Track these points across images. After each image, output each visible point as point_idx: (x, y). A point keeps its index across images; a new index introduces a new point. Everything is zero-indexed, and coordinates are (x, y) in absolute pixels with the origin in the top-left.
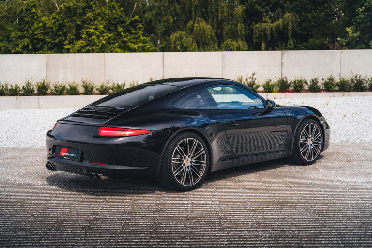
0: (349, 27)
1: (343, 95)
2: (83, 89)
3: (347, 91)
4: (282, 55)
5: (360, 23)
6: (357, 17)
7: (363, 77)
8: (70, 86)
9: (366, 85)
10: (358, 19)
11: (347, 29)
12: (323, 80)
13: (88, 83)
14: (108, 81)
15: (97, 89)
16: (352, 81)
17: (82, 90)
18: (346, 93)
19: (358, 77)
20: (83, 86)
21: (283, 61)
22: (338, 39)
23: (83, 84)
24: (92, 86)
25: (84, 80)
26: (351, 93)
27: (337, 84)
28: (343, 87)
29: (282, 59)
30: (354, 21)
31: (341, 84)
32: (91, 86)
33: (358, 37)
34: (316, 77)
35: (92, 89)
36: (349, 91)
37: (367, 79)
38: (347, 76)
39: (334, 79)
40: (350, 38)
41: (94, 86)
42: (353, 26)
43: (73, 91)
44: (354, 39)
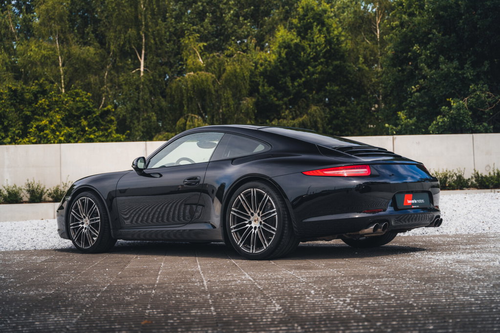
0: (401, 111)
2: (28, 195)
5: (413, 108)
6: (409, 99)
8: (8, 191)
10: (410, 101)
11: (399, 113)
13: (35, 186)
14: (65, 183)
15: (50, 194)
17: (26, 196)
20: (28, 191)
22: (387, 125)
23: (28, 188)
24: (42, 191)
25: (30, 182)
30: (406, 105)
32: (40, 191)
33: (413, 124)
35: (41, 195)
40: (402, 125)
41: (45, 191)
42: (406, 111)
43: (13, 198)
44: (408, 126)
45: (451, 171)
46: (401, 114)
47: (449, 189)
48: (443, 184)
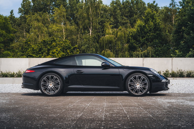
0: (177, 50)
1: (173, 79)
3: (175, 77)
4: (143, 60)
5: (182, 48)
7: (183, 71)
9: (185, 74)
10: (181, 46)
12: (163, 72)
16: (178, 73)
18: (175, 78)
19: (181, 70)
21: (144, 63)
22: (172, 55)
26: (177, 78)
27: (170, 74)
28: (173, 75)
29: (143, 62)
30: (179, 47)
31: (172, 74)
33: (181, 54)
34: (160, 70)
36: (177, 77)
37: (185, 72)
38: (176, 70)
39: (169, 72)
40: (177, 55)
42: (179, 50)
45: (193, 71)
46: (177, 51)
47: (191, 77)
48: (189, 75)
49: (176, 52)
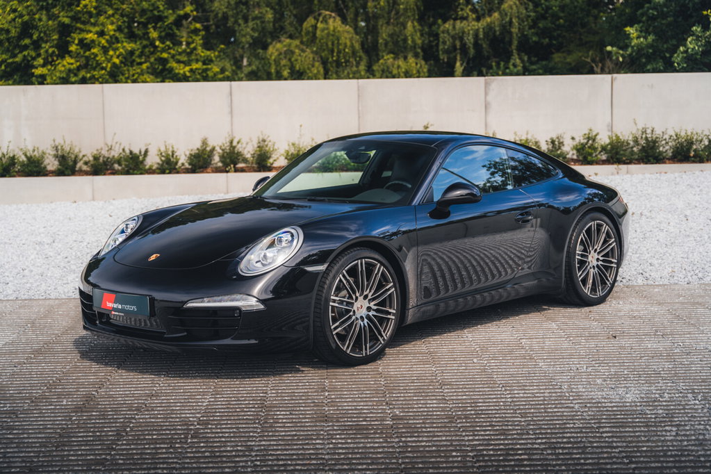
0: (631, 26)
1: (615, 171)
2: (57, 163)
3: (625, 163)
4: (487, 84)
5: (653, 18)
6: (647, 5)
7: (658, 132)
8: (26, 156)
9: (666, 148)
10: (649, 8)
11: (628, 29)
12: (573, 138)
13: (67, 149)
14: (109, 144)
15: (86, 163)
16: (636, 141)
17: (52, 164)
18: (623, 167)
19: (649, 131)
20: (56, 156)
21: (489, 98)
22: (609, 48)
23: (55, 152)
24: (76, 157)
25: (57, 144)
26: (632, 167)
27: (604, 149)
28: (617, 153)
29: (486, 94)
30: (643, 15)
31: (612, 148)
32: (73, 157)
33: (651, 45)
34: (560, 132)
35: (75, 162)
36: (630, 163)
37: (667, 137)
38: (626, 130)
39: (598, 137)
40: (633, 47)
41: (81, 156)
42: (641, 25)
43: (33, 168)
44: (642, 49)
45: (700, 132)
46: (631, 31)
47: (694, 162)
48: (685, 153)
49: (628, 36)
